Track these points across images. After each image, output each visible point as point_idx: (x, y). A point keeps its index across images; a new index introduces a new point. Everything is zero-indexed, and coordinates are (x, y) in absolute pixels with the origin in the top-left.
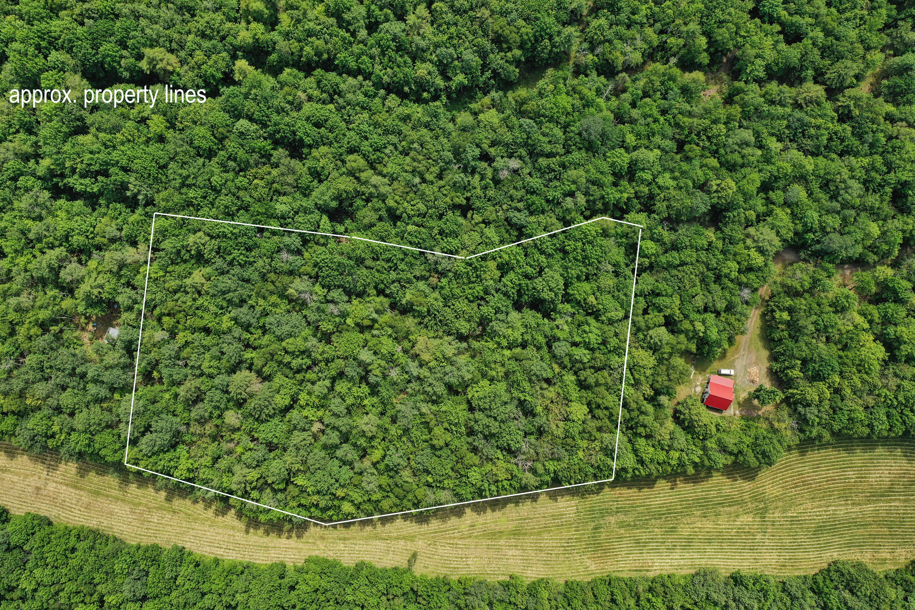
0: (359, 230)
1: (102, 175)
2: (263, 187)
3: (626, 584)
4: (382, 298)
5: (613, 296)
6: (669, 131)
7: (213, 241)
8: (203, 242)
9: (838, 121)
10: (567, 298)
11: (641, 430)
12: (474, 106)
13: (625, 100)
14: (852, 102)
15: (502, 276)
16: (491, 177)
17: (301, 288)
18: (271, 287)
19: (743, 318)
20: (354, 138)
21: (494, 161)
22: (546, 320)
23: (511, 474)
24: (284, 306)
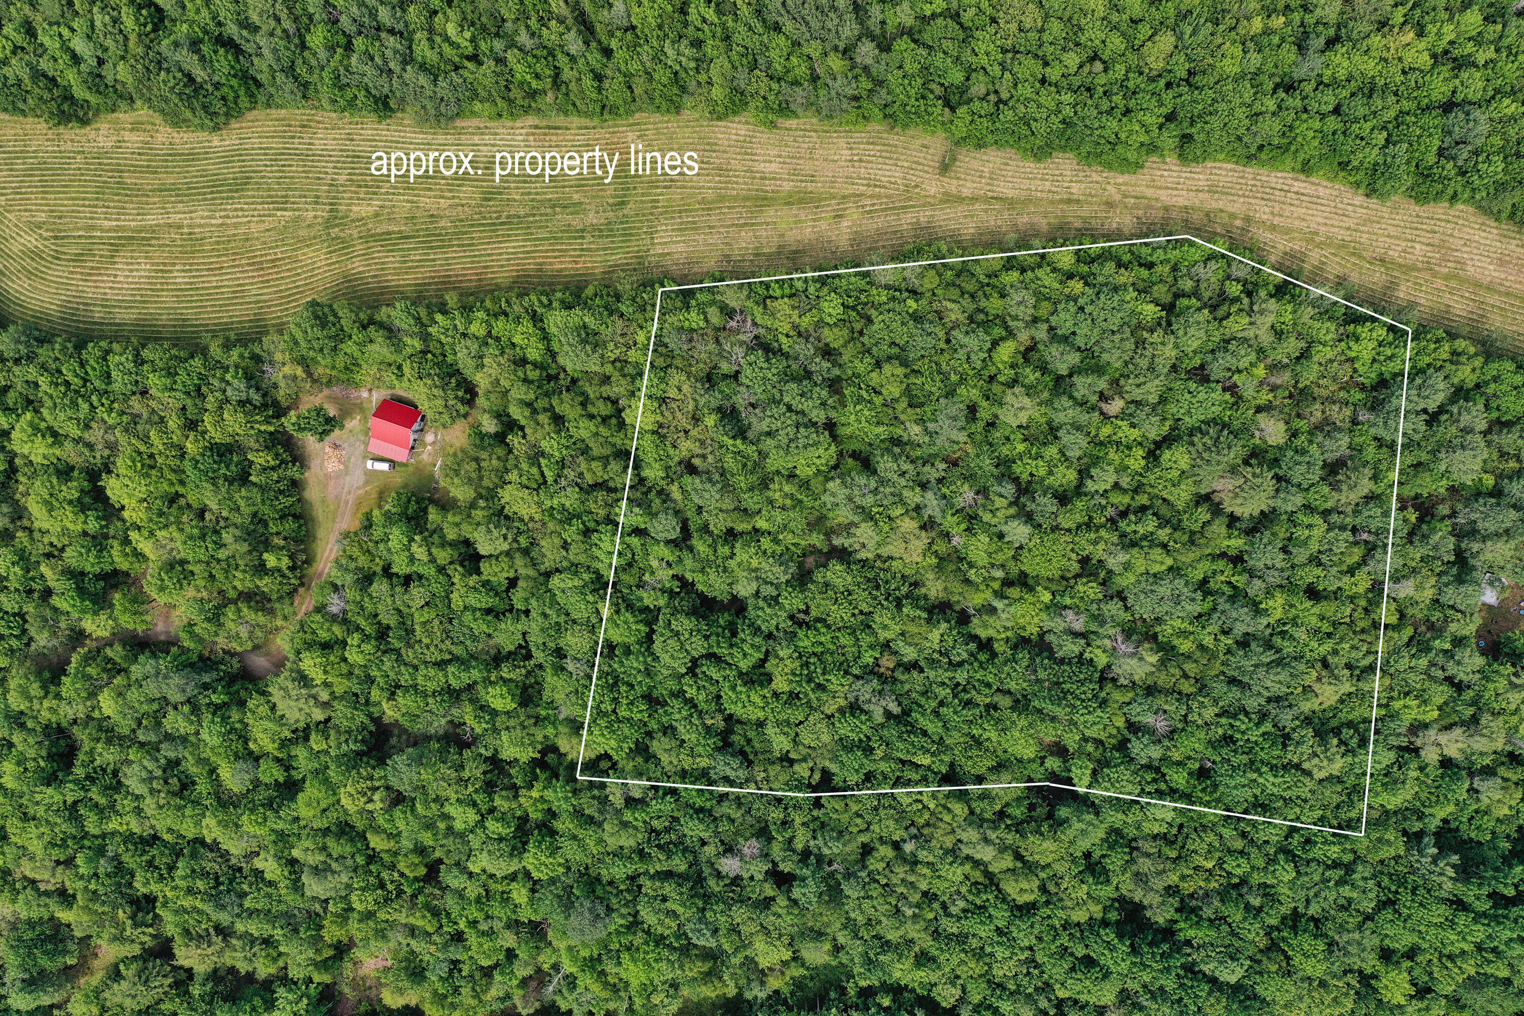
0: (1020, 761)
1: (1504, 897)
2: (1195, 852)
3: (574, 105)
4: (983, 634)
5: (568, 614)
6: (450, 902)
7: (1295, 761)
8: (1316, 761)
9: (155, 899)
10: (650, 616)
11: (534, 374)
12: (797, 972)
13: (527, 964)
14: (128, 933)
15: (764, 661)
16: (774, 843)
17: (1134, 662)
18: (1189, 667)
19: (344, 562)
20: (1021, 935)
21: (767, 873)
22: (689, 576)
23: (765, 307)
24: (1166, 631)
